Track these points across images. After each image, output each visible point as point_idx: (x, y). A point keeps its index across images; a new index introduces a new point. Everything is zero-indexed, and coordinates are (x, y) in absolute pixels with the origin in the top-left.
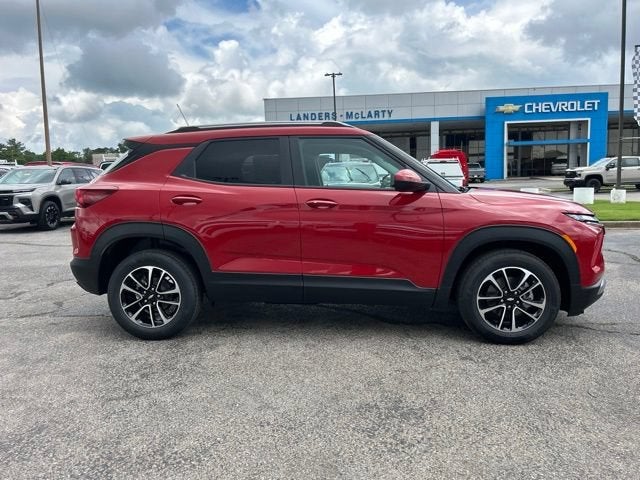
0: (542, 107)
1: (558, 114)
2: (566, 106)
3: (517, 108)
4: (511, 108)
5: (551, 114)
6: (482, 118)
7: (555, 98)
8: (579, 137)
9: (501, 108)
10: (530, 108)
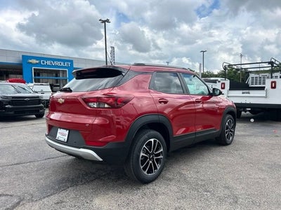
0: (48, 63)
1: (55, 66)
2: (58, 63)
3: (37, 62)
4: (34, 61)
5: (52, 66)
6: (21, 64)
7: (54, 60)
8: (63, 76)
9: (30, 61)
10: (43, 62)
